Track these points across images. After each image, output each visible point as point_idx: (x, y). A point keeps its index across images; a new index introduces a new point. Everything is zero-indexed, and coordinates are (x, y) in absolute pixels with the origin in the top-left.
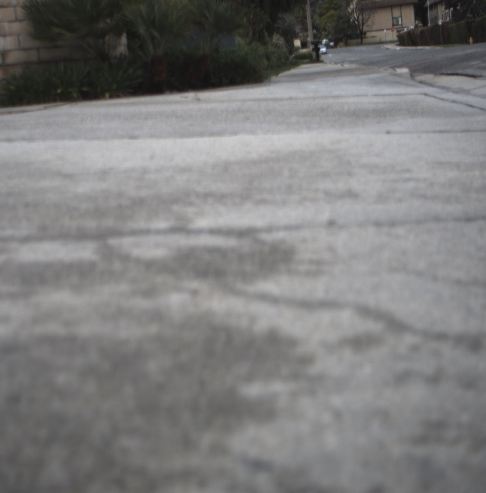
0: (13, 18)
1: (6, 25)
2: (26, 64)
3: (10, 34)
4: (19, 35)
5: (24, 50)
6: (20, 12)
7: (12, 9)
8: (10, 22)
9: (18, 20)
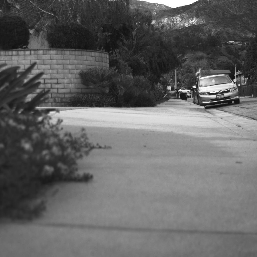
0: (75, 78)
1: (72, 80)
2: (77, 93)
3: (73, 83)
4: (76, 84)
5: (77, 88)
6: (78, 76)
7: (75, 75)
8: (73, 79)
9: (76, 79)
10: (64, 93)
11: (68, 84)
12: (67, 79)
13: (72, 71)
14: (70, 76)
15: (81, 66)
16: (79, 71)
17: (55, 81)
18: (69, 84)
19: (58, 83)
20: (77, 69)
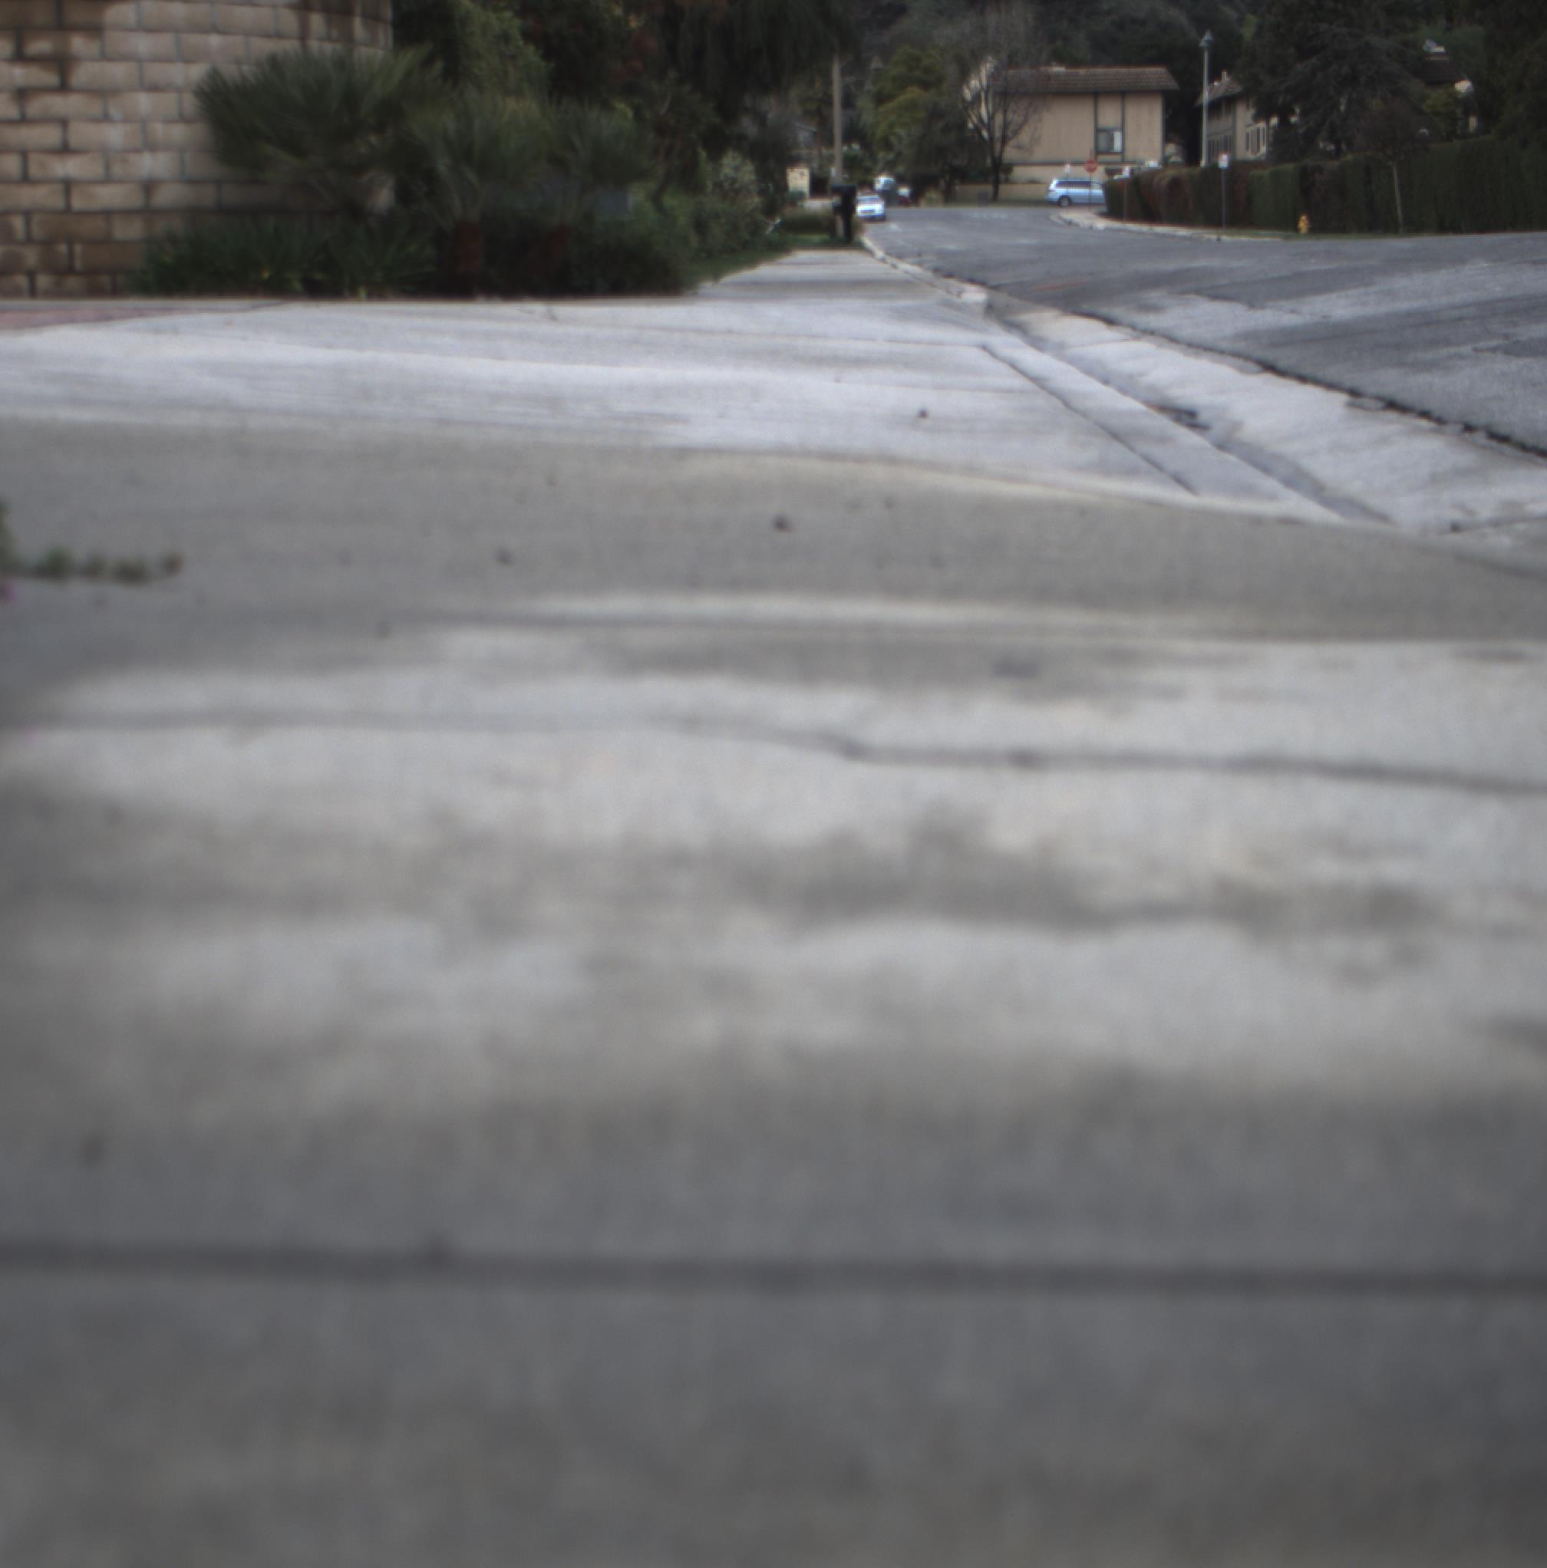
0: (175, 114)
1: (160, 128)
2: (192, 213)
3: (166, 148)
4: (182, 151)
5: (192, 182)
6: (190, 103)
7: (173, 96)
8: (168, 121)
9: (183, 119)
10: (108, 214)
11: (133, 158)
12: (126, 120)
13: (156, 72)
14: (144, 102)
15: (215, 40)
16: (197, 72)
17: (50, 135)
18: (137, 151)
19: (65, 150)
20: (187, 62)
